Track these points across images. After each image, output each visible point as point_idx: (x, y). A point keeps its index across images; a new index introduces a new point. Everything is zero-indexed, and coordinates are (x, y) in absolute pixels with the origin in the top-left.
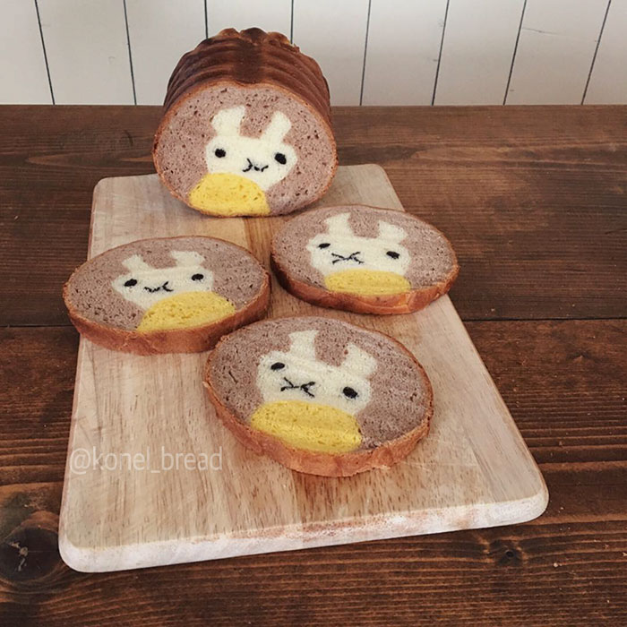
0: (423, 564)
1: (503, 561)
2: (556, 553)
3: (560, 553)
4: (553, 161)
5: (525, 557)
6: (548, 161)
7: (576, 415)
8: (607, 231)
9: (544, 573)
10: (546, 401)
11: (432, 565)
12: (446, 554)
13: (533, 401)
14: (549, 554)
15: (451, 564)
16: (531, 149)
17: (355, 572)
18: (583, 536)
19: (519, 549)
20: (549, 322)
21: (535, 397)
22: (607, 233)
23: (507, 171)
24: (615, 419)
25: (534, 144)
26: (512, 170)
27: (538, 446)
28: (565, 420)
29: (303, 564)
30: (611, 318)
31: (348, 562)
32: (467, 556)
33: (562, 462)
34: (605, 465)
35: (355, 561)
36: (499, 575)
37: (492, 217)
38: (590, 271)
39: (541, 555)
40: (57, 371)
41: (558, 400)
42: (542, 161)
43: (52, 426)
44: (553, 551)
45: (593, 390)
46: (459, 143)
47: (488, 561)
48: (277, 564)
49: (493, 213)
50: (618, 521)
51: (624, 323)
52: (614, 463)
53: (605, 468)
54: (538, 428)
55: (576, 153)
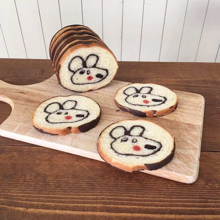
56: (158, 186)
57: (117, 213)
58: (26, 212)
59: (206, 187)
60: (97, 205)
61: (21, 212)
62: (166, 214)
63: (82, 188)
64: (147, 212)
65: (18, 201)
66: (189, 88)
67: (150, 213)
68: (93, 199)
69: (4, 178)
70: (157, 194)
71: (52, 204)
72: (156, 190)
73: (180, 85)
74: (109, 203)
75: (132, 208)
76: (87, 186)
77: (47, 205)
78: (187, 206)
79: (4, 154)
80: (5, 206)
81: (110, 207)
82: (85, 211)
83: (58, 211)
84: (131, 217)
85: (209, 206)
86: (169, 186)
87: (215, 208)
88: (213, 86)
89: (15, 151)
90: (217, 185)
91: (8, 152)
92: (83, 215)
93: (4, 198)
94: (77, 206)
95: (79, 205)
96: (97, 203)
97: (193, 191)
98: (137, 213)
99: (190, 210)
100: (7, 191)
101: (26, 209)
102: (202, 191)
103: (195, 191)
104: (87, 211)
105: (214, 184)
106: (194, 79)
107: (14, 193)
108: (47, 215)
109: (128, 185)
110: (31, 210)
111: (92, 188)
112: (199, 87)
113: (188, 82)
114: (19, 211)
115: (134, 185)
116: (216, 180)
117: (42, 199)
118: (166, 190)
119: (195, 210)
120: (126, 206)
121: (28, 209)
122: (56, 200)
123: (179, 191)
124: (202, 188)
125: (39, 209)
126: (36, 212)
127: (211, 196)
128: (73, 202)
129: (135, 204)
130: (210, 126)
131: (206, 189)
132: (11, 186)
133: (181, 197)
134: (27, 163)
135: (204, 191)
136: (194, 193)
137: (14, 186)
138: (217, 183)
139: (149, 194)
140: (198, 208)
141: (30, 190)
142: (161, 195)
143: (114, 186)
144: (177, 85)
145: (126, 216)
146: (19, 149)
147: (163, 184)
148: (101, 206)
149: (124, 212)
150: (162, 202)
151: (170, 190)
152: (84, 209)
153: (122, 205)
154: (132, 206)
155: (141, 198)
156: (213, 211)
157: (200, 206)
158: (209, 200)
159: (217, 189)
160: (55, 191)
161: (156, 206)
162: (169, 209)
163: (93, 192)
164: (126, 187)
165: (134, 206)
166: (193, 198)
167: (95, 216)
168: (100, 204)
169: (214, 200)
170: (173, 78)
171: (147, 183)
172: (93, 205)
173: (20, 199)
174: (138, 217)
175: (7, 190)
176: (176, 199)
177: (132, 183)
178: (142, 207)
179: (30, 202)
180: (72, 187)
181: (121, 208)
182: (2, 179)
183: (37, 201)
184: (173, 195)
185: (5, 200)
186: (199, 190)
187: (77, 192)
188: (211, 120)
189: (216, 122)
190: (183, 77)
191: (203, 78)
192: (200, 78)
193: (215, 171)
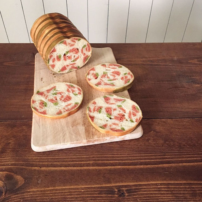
0: (99, 197)
1: (120, 196)
2: (135, 193)
3: (136, 193)
4: (157, 64)
5: (126, 195)
6: (155, 63)
7: (148, 150)
9: (130, 199)
10: (140, 145)
11: (101, 197)
12: (105, 194)
13: (137, 145)
14: (133, 194)
15: (106, 197)
16: (151, 59)
17: (80, 199)
18: (143, 188)
19: (125, 192)
20: (146, 119)
21: (137, 144)
22: (168, 89)
24: (159, 151)
25: (152, 57)
26: (144, 67)
27: (136, 160)
28: (145, 152)
29: (67, 197)
30: (163, 118)
31: (79, 196)
32: (111, 194)
33: (142, 165)
34: (153, 166)
35: (81, 196)
36: (118, 200)
37: (136, 84)
38: (160, 102)
39: (131, 194)
40: (6, 136)
41: (144, 145)
43: (3, 154)
44: (134, 193)
45: (154, 142)
46: (131, 57)
47: (116, 196)
48: (60, 197)
49: (136, 82)
50: (153, 184)
51: (167, 120)
52: (155, 165)
53: (153, 167)
54: (137, 154)
55: (165, 61)
56: (131, 146)
57: (104, 166)
58: (41, 170)
59: (164, 145)
60: (90, 162)
61: (37, 170)
62: (138, 165)
63: (78, 150)
64: (125, 164)
65: (33, 163)
66: (153, 67)
67: (127, 165)
68: (87, 158)
70: (131, 151)
71: (58, 163)
72: (130, 149)
73: (146, 64)
74: (98, 160)
75: (114, 163)
76: (81, 149)
77: (54, 164)
78: (152, 159)
79: (16, 128)
80: (24, 167)
81: (99, 163)
83: (63, 168)
84: (114, 169)
85: (166, 158)
86: (139, 146)
87: (170, 159)
88: (171, 64)
89: (24, 126)
90: (172, 143)
91: (19, 126)
92: (81, 170)
93: (22, 161)
94: (76, 164)
95: (77, 162)
96: (89, 160)
97: (155, 148)
98: (118, 166)
99: (153, 161)
101: (40, 168)
102: (162, 148)
103: (157, 148)
104: (83, 166)
105: (170, 143)
106: (156, 58)
107: (29, 157)
108: (56, 171)
109: (110, 146)
110: (43, 168)
111: (85, 150)
112: (160, 65)
113: (151, 61)
114: (35, 170)
115: (115, 146)
116: (172, 140)
118: (137, 149)
119: (157, 162)
120: (110, 162)
122: (61, 160)
123: (146, 149)
124: (162, 146)
125: (50, 167)
126: (48, 170)
127: (168, 151)
128: (73, 161)
129: (116, 160)
130: (168, 98)
131: (165, 146)
132: (26, 152)
133: (148, 153)
135: (163, 148)
136: (156, 150)
137: (28, 152)
139: (126, 152)
140: (159, 160)
141: (41, 155)
142: (133, 152)
143: (101, 148)
144: (143, 64)
145: (111, 169)
146: (26, 124)
147: (135, 144)
148: (94, 163)
149: (109, 166)
150: (135, 157)
151: (140, 148)
152: (81, 166)
153: (107, 161)
154: (114, 161)
155: (120, 155)
158: (167, 154)
159: (172, 146)
160: (58, 154)
161: (130, 160)
162: (140, 162)
163: (86, 153)
164: (109, 148)
165: (116, 161)
166: (156, 153)
167: (89, 170)
168: (92, 161)
169: (170, 154)
170: (140, 58)
171: (123, 145)
172: (87, 162)
173: (34, 162)
174: (119, 168)
175: (23, 155)
176: (144, 155)
177: (114, 145)
178: (121, 161)
179: (42, 163)
180: (71, 151)
181: (107, 163)
182: (18, 147)
183: (47, 162)
184: (141, 152)
185: (24, 162)
186: (159, 147)
187: (75, 154)
188: (169, 93)
189: (173, 95)
190: (147, 57)
191: (163, 57)
192: (161, 57)
193: (171, 133)
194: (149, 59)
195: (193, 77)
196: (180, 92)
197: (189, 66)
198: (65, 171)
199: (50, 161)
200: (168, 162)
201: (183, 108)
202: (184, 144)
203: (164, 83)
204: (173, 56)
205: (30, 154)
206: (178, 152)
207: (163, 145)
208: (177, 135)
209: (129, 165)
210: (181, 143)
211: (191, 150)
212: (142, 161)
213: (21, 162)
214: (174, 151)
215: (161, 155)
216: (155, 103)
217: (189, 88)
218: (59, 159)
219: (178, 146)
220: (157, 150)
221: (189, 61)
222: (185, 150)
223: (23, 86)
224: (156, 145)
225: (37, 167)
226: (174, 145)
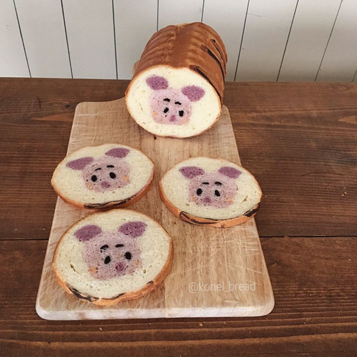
4: (279, 123)
6: (276, 123)
8: (303, 174)
16: (268, 114)
22: (302, 176)
23: (253, 130)
24: (288, 307)
25: (270, 111)
26: (255, 130)
27: (243, 327)
30: (296, 237)
33: (255, 337)
34: (277, 340)
38: (289, 202)
42: (273, 123)
45: (279, 288)
51: (303, 240)
52: (283, 338)
55: (294, 117)
57: (180, 340)
59: (299, 294)
60: (151, 330)
61: (42, 349)
62: (248, 338)
64: (220, 336)
65: (34, 332)
66: (271, 130)
67: (226, 338)
69: (6, 296)
71: (85, 333)
73: (257, 124)
74: (168, 327)
75: (200, 332)
77: (78, 336)
78: (275, 324)
80: (15, 341)
81: (169, 333)
82: (134, 341)
83: (95, 344)
84: (200, 345)
87: (312, 325)
88: (306, 126)
89: (16, 250)
90: (315, 289)
91: (6, 251)
92: (132, 348)
93: (12, 328)
94: (122, 334)
95: (125, 332)
97: (282, 301)
98: (207, 339)
99: (279, 330)
100: (14, 317)
101: (47, 343)
102: (294, 300)
104: (137, 340)
105: (311, 289)
106: (278, 113)
107: (25, 319)
108: (80, 351)
110: (55, 345)
112: (285, 127)
113: (268, 118)
114: (38, 348)
116: (314, 283)
117: (69, 326)
119: (285, 330)
120: (191, 330)
121: (51, 343)
122: (90, 326)
124: (294, 295)
126: (64, 347)
127: (307, 307)
128: (116, 329)
130: (302, 195)
131: (300, 297)
132: (20, 309)
134: (38, 269)
135: (297, 300)
137: (24, 307)
138: (314, 287)
140: (289, 326)
144: (253, 125)
145: (193, 345)
146: (22, 246)
148: (157, 332)
149: (189, 339)
152: (132, 339)
153: (185, 328)
156: (310, 329)
157: (292, 323)
158: (304, 313)
159: (315, 296)
161: (232, 327)
162: (251, 330)
165: (203, 330)
166: (283, 312)
167: (149, 348)
168: (154, 329)
169: (311, 313)
170: (246, 112)
172: (145, 331)
173: (37, 329)
174: (209, 344)
175: (14, 315)
178: (213, 330)
179: (52, 333)
181: (185, 333)
182: (3, 297)
183: (62, 330)
185: (14, 331)
186: (290, 299)
188: (305, 184)
189: (312, 188)
190: (261, 110)
191: (291, 111)
192: (287, 111)
193: (311, 268)
194: (264, 114)
195: (349, 151)
196: (326, 183)
197: (341, 130)
198: (99, 350)
199: (69, 328)
200: (308, 332)
201: (333, 215)
202: (338, 291)
203: (295, 164)
204: (309, 109)
205: (28, 313)
206: (326, 310)
207: (296, 294)
208: (323, 273)
209: (231, 338)
210: (332, 290)
211: (351, 305)
212: (255, 328)
213: (10, 331)
214: (319, 306)
215: (295, 317)
216: (278, 203)
217: (342, 175)
218: (87, 324)
219: (326, 296)
220: (286, 304)
221: (340, 120)
222: (341, 305)
223: (17, 166)
224: (282, 294)
225: (42, 341)
226: (318, 293)
